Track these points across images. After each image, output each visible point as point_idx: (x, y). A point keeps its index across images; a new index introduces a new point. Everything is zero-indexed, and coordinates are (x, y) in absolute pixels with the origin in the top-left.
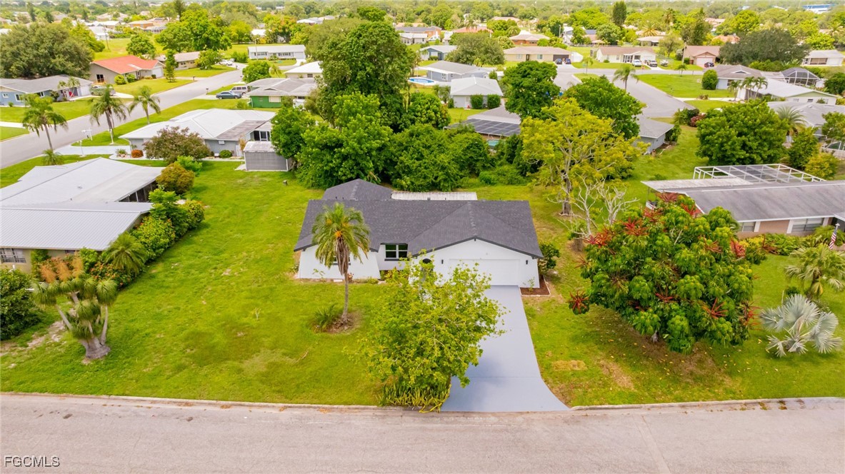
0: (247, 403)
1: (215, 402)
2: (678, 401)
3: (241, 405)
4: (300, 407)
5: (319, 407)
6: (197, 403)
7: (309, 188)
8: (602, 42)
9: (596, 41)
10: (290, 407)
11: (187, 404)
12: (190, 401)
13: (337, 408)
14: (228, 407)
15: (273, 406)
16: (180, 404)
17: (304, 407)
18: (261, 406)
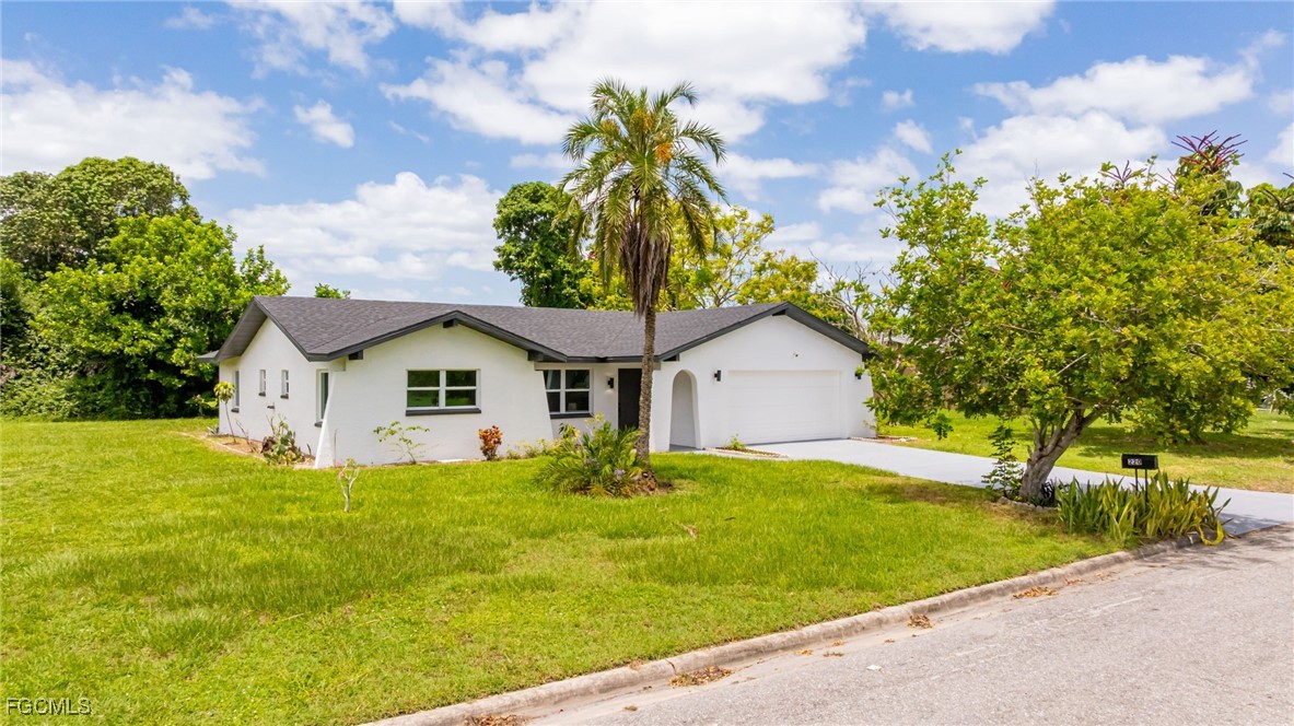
0: (777, 638)
5: (1010, 588)
14: (717, 671)
18: (835, 635)
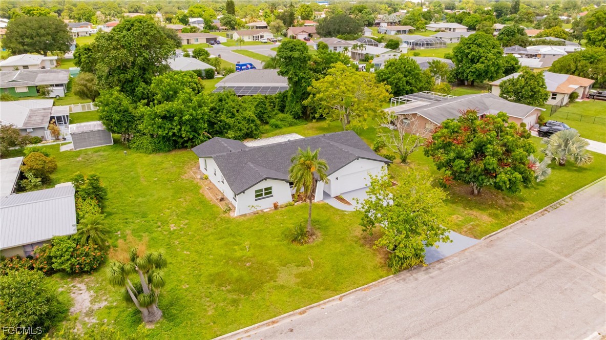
0: (315, 304)
1: (291, 313)
2: (518, 220)
3: (312, 307)
4: (350, 293)
5: (362, 289)
6: (280, 318)
7: (150, 153)
8: (227, 28)
9: (222, 27)
10: (344, 296)
11: (273, 322)
12: (274, 319)
13: (372, 285)
14: (304, 312)
15: (333, 300)
16: (268, 324)
17: (353, 292)
18: (325, 303)
